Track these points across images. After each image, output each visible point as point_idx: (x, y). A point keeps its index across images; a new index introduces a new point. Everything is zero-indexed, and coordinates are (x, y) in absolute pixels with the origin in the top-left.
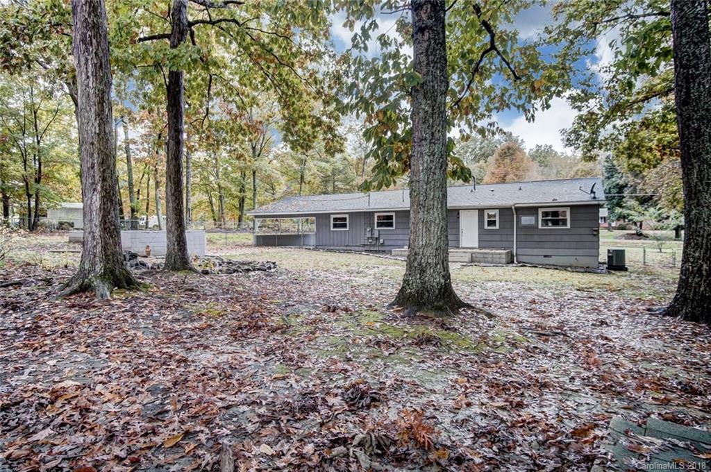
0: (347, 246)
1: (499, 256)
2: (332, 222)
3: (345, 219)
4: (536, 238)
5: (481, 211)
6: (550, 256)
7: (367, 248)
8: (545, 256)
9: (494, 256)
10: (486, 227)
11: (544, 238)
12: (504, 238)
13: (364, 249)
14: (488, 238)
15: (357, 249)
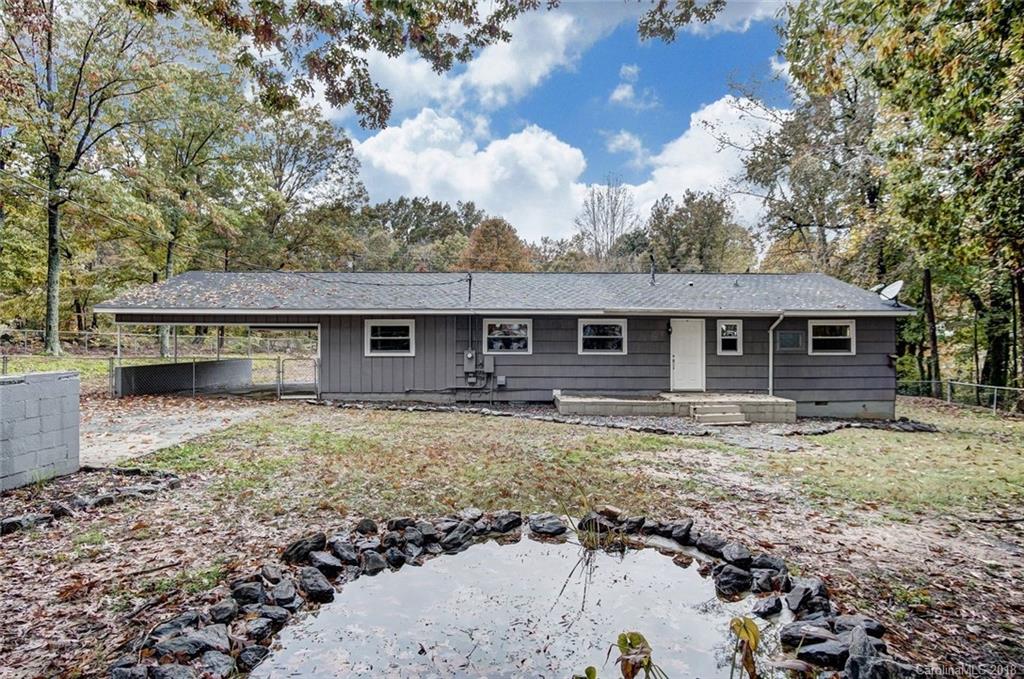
0: (408, 392)
1: (784, 408)
2: (368, 337)
3: (405, 330)
4: (805, 373)
5: (711, 322)
6: (826, 403)
7: (462, 396)
8: (818, 403)
9: (777, 408)
10: (720, 352)
11: (816, 372)
12: (751, 372)
13: (453, 399)
14: (723, 372)
15: (435, 398)
